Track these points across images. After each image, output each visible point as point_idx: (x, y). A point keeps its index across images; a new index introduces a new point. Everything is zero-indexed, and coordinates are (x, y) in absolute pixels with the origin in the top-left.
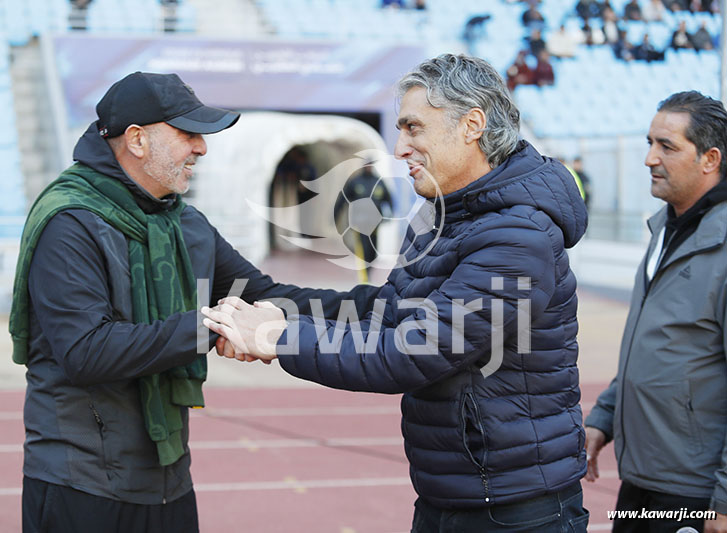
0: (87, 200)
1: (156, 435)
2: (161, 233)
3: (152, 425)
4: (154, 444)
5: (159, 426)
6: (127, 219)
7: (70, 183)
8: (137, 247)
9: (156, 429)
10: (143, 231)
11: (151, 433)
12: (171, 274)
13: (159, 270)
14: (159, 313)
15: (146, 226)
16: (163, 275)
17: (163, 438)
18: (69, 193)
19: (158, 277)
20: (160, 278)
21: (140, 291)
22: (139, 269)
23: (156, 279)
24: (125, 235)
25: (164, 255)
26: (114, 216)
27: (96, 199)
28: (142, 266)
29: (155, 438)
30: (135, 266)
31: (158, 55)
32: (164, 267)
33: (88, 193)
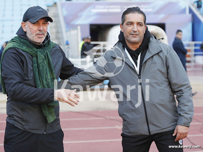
0: (18, 45)
1: (45, 114)
2: (41, 55)
3: (44, 112)
4: (46, 117)
5: (46, 112)
6: (31, 50)
7: (14, 40)
8: (35, 59)
9: (45, 113)
10: (36, 54)
11: (44, 114)
12: (44, 67)
13: (41, 66)
14: (42, 79)
15: (37, 53)
16: (42, 67)
17: (47, 115)
18: (13, 43)
19: (40, 68)
20: (41, 69)
21: (36, 72)
22: (35, 66)
23: (40, 69)
24: (31, 55)
25: (42, 61)
26: (27, 50)
27: (22, 45)
28: (36, 65)
29: (45, 115)
30: (34, 65)
31: (94, 8)
32: (42, 65)
33: (19, 43)
